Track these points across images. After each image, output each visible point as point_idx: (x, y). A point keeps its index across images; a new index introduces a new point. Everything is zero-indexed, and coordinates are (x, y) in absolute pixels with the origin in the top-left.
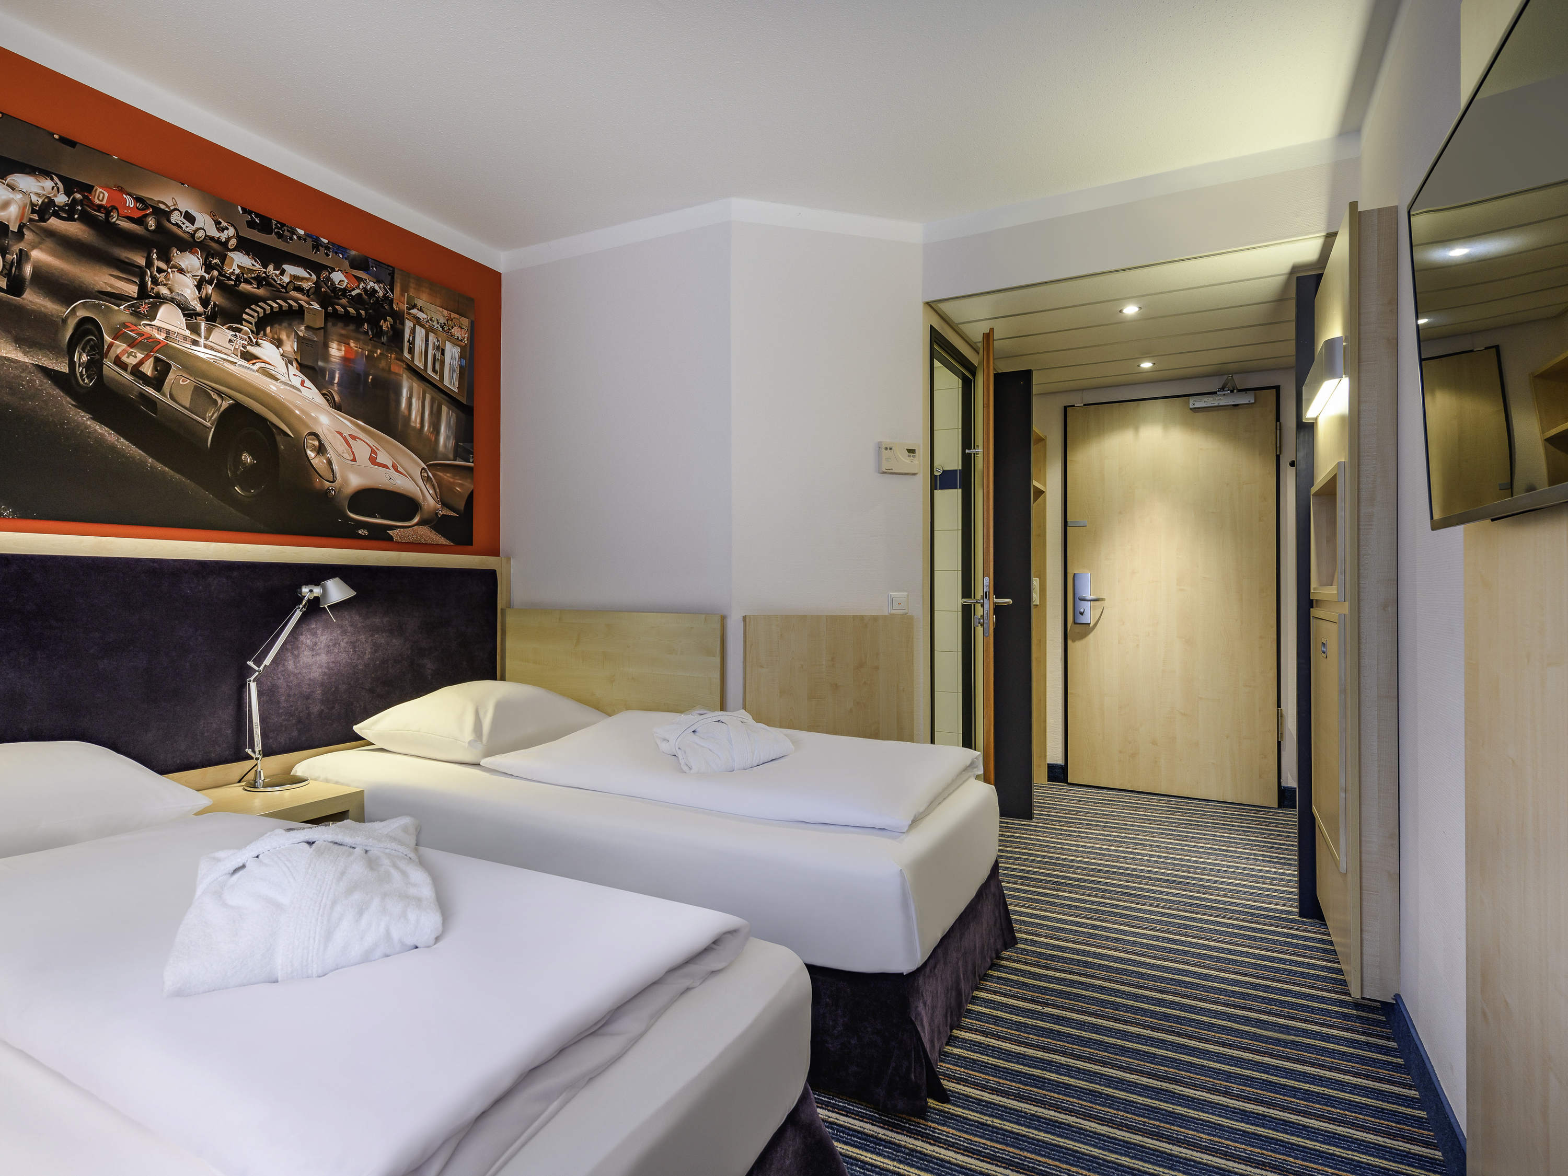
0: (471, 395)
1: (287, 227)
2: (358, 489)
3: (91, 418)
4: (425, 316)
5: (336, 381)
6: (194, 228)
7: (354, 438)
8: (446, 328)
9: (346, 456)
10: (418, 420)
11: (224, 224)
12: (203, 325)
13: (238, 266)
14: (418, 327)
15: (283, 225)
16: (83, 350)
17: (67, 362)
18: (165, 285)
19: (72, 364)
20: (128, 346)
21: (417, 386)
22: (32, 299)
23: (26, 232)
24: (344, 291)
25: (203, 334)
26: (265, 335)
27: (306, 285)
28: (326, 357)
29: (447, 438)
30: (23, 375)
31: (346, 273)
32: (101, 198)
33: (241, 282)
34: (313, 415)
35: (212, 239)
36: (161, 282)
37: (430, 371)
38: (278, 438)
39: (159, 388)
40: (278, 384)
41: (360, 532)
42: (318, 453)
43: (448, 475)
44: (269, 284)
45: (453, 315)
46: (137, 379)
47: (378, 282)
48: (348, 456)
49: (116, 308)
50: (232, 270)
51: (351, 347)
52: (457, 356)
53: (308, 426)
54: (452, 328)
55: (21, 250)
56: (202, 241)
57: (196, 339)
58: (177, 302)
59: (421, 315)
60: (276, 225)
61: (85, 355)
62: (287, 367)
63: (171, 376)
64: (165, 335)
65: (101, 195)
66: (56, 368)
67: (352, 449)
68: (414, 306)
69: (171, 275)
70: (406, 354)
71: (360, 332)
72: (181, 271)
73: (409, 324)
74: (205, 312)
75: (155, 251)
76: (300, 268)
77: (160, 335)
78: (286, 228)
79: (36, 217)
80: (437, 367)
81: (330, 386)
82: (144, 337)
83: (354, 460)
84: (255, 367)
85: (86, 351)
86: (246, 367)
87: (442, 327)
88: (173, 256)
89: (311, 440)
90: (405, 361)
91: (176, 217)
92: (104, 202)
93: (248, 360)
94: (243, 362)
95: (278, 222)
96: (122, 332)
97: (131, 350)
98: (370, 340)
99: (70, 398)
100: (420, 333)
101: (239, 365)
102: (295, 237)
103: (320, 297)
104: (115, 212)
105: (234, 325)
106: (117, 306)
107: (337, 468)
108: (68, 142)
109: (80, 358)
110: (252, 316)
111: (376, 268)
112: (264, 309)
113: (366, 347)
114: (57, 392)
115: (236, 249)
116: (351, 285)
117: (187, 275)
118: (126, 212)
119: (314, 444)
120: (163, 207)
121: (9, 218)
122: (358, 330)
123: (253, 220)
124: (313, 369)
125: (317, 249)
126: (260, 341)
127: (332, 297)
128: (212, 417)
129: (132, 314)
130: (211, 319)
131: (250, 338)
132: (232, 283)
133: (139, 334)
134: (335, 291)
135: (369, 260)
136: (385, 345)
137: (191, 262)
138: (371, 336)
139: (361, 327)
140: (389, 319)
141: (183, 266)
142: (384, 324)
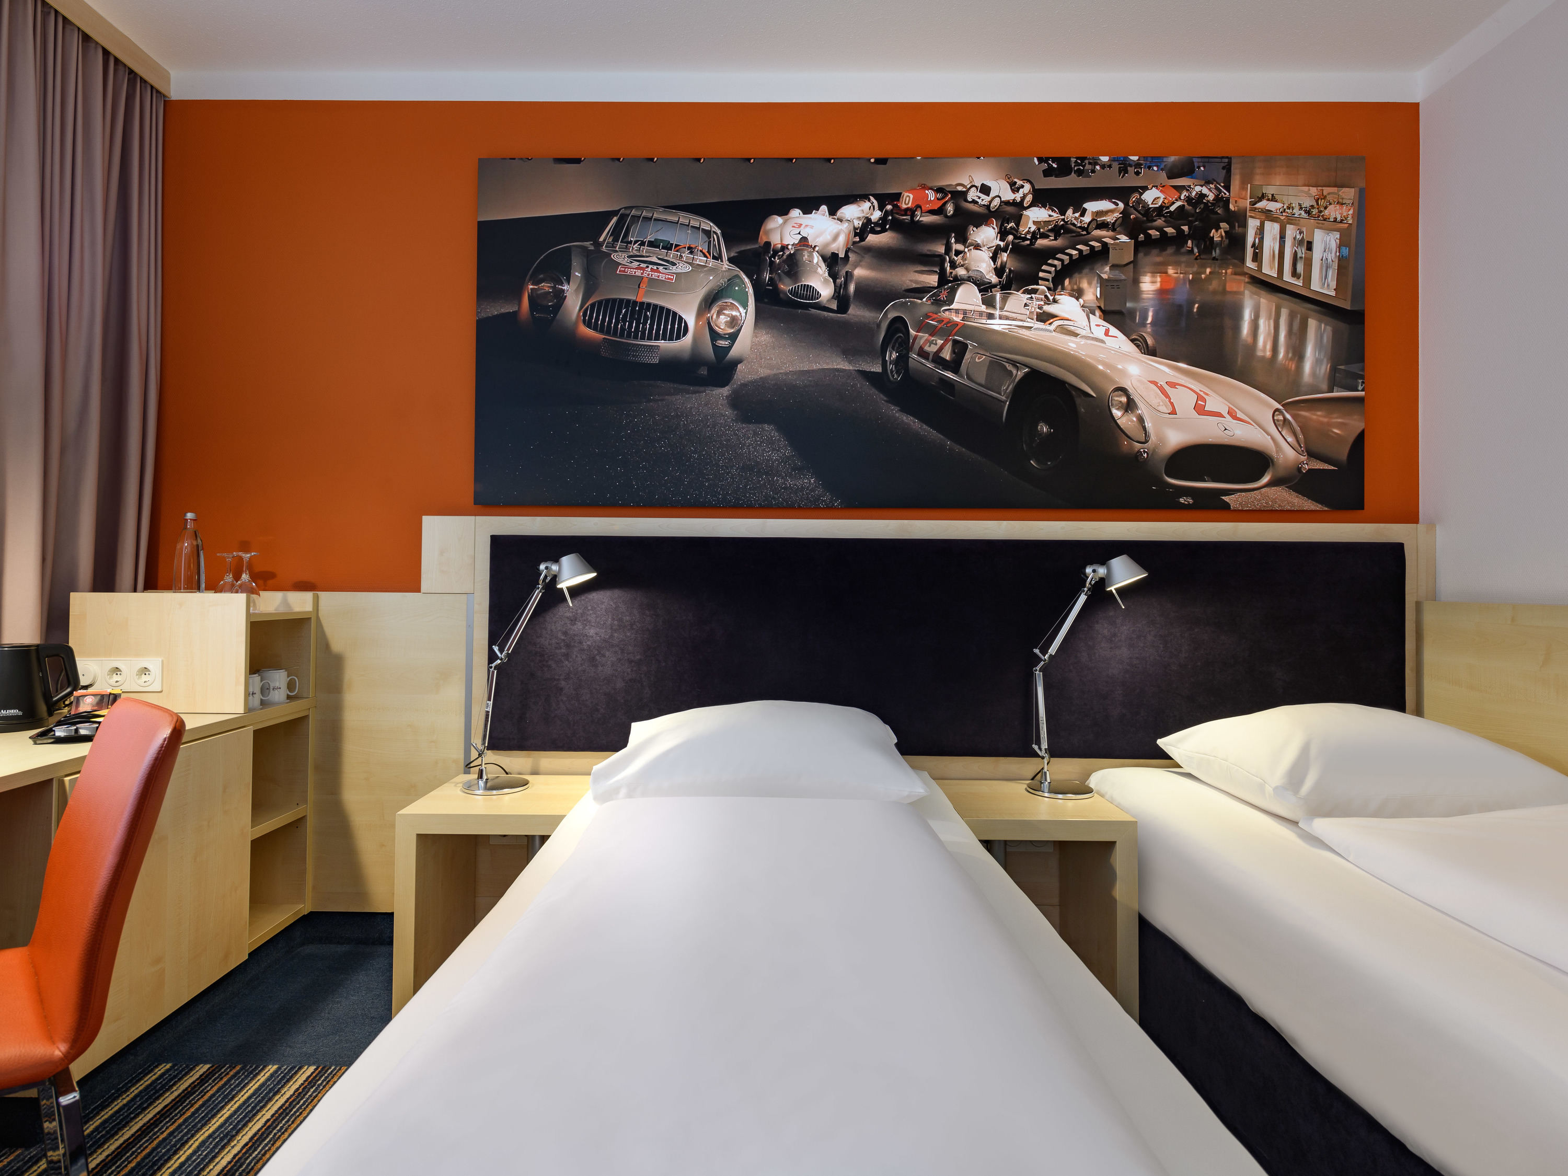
0: (1359, 293)
1: (1089, 159)
2: (1179, 447)
3: (899, 410)
4: (1279, 205)
5: (1149, 320)
6: (989, 199)
7: (1173, 385)
8: (1315, 211)
9: (1163, 409)
10: (1269, 347)
11: (1019, 183)
12: (998, 296)
13: (1034, 223)
14: (1268, 224)
15: (1083, 159)
16: (893, 348)
17: (881, 362)
18: (962, 266)
19: (884, 364)
20: (930, 335)
21: (1266, 301)
22: (856, 312)
23: (850, 255)
24: (1160, 210)
25: (998, 306)
26: (1063, 289)
27: (1110, 219)
28: (1136, 293)
29: (1318, 362)
30: (849, 381)
31: (1162, 187)
32: (907, 202)
33: (1036, 239)
34: (1120, 367)
35: (1007, 203)
36: (959, 264)
37: (1287, 277)
38: (1078, 401)
39: (956, 370)
40: (1078, 339)
41: (1182, 500)
42: (1126, 411)
43: (1319, 413)
44: (1068, 231)
45: (1326, 190)
46: (937, 366)
47: (1207, 183)
48: (1166, 409)
49: (920, 301)
50: (1027, 229)
51: (1169, 276)
52: (1334, 245)
53: (1112, 381)
54: (1326, 208)
55: (847, 272)
56: (997, 209)
57: (992, 312)
58: (973, 279)
59: (1273, 206)
60: (1076, 162)
61: (894, 353)
62: (1089, 318)
63: (968, 356)
64: (962, 316)
65: (908, 198)
66: (872, 370)
67: (1170, 399)
68: (1261, 199)
69: (968, 254)
70: (1250, 264)
71: (1183, 254)
72: (977, 247)
73: (1253, 224)
74: (1000, 282)
75: (953, 235)
76: (1104, 201)
77: (958, 317)
78: (1087, 161)
79: (857, 239)
80: (1300, 268)
81: (1142, 329)
82: (943, 323)
83: (1174, 412)
84: (1052, 327)
85: (896, 348)
86: (1042, 330)
87: (1308, 212)
88: (970, 234)
89: (1117, 396)
90: (1247, 274)
91: (973, 195)
92: (910, 205)
93: (1044, 321)
94: (1040, 325)
95: (1077, 158)
96: (924, 324)
97: (933, 339)
98: (1196, 259)
99: (884, 395)
100: (1272, 229)
101: (1036, 329)
102: (1098, 167)
103: (1128, 225)
104: (919, 210)
105: (1030, 287)
106: (921, 299)
107: (1150, 425)
108: (881, 161)
109: (890, 356)
110: (1049, 272)
111: (1204, 167)
112: (1062, 260)
113: (1190, 270)
114: (874, 391)
115: (1032, 205)
116: (1169, 200)
117: (983, 249)
118: (928, 207)
119: (1121, 402)
120: (960, 188)
121: (839, 246)
122: (1178, 252)
123: (1050, 167)
124: (1120, 313)
125: (1126, 172)
126: (1057, 297)
127: (1143, 222)
128: (1007, 389)
129: (932, 303)
130: (1006, 287)
131: (1046, 297)
132: (1028, 242)
133: (941, 321)
134: (1149, 214)
135: (1194, 159)
136: (1217, 260)
137: (987, 235)
138: (1197, 254)
139: (1183, 247)
140: (1224, 225)
141: (979, 242)
142: (1215, 234)
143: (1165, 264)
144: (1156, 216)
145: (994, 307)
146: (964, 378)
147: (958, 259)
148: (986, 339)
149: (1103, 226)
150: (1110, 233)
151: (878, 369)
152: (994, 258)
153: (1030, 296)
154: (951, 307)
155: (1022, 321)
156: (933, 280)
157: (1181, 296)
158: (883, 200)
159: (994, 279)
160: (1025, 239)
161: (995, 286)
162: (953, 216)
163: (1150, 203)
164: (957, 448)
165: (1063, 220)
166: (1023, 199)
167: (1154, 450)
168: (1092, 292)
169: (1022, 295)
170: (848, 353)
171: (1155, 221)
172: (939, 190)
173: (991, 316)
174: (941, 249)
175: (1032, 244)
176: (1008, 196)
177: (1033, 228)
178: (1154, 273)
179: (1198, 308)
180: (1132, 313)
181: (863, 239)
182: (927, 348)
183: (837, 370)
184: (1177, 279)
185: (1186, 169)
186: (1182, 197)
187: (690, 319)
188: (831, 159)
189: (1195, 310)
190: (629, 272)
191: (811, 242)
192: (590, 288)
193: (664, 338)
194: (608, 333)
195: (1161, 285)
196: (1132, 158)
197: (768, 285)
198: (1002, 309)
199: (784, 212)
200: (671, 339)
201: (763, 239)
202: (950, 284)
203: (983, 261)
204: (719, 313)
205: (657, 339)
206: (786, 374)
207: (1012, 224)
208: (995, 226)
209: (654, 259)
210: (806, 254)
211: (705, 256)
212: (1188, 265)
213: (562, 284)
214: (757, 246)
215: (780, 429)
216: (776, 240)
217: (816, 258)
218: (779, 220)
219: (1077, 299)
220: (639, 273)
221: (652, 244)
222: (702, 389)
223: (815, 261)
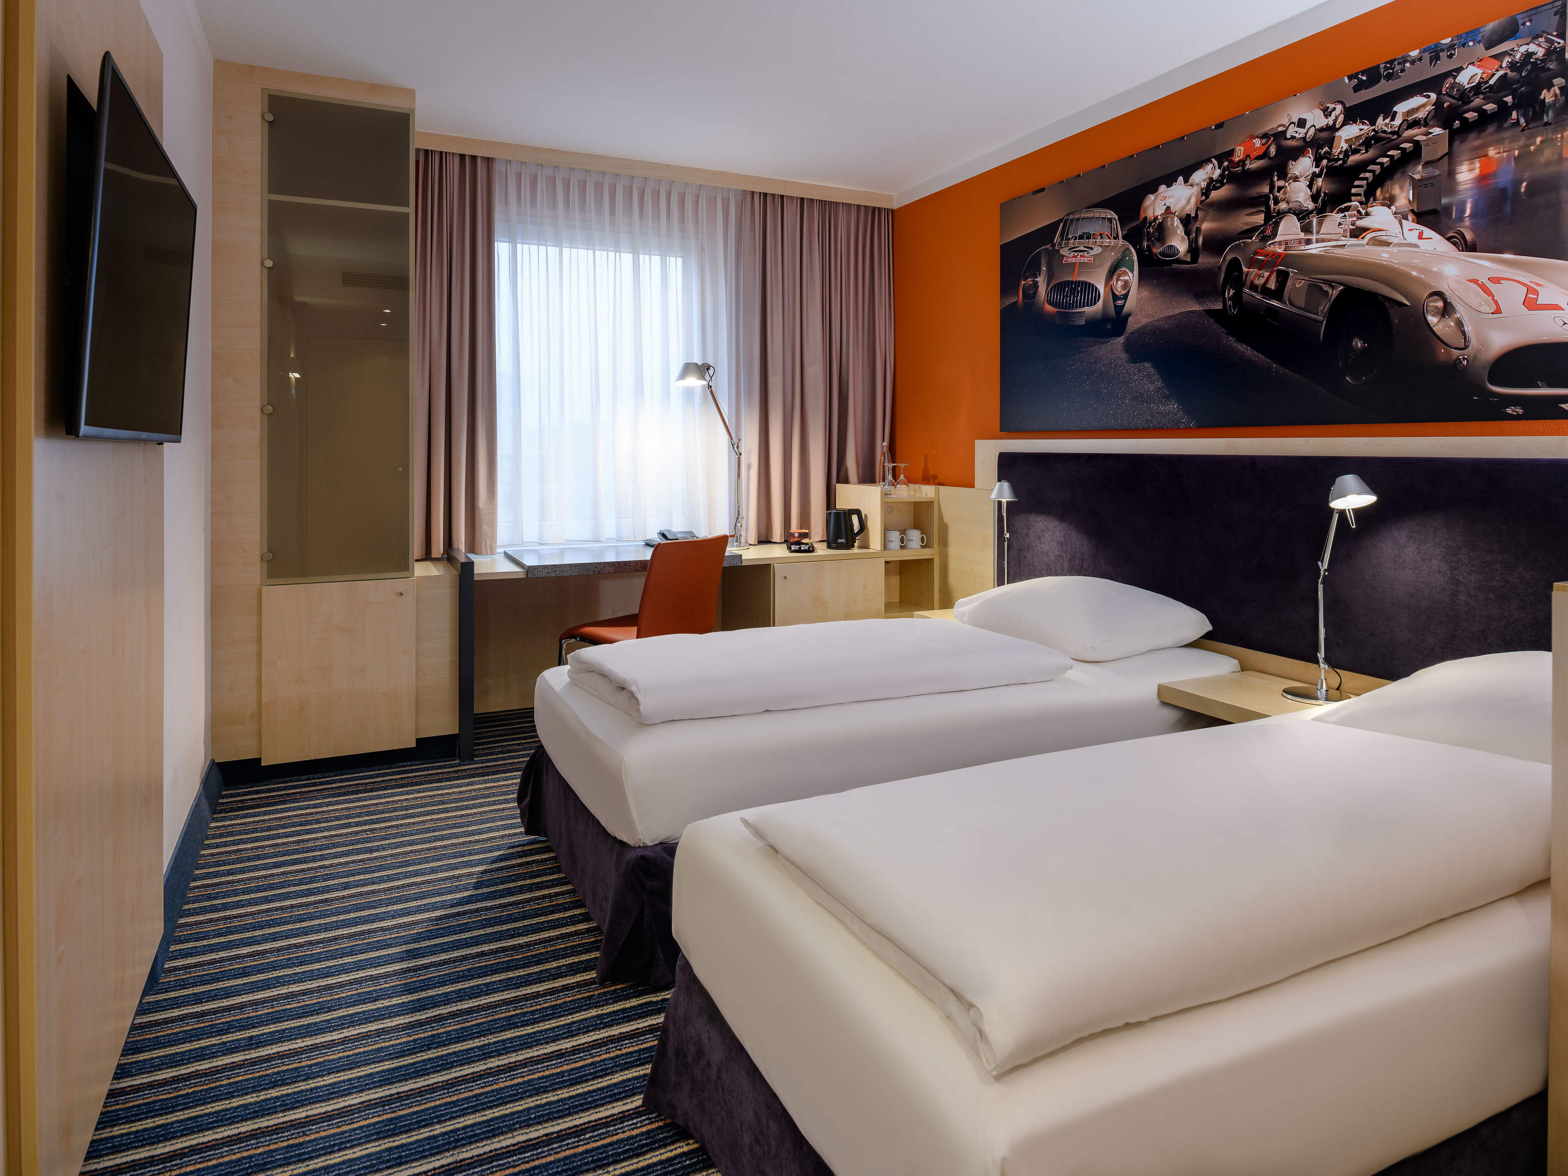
1: (1398, 59)
2: (1505, 350)
3: (1236, 341)
5: (1468, 212)
6: (1305, 131)
7: (1496, 280)
9: (1485, 309)
11: (1331, 106)
12: (1315, 221)
13: (1346, 141)
15: (1391, 62)
16: (1231, 287)
18: (1284, 200)
19: (1224, 299)
20: (1259, 269)
22: (1204, 260)
24: (1477, 90)
25: (1314, 230)
26: (1375, 200)
27: (1421, 115)
28: (1452, 186)
31: (1480, 62)
32: (1239, 155)
33: (1348, 157)
34: (1435, 269)
35: (1321, 130)
36: (1280, 200)
38: (1392, 312)
39: (1280, 298)
41: (1509, 411)
42: (1443, 316)
44: (1378, 140)
46: (1265, 296)
47: (1535, 38)
48: (1488, 308)
49: (1250, 240)
50: (1340, 150)
51: (1490, 158)
53: (1427, 286)
55: (1197, 228)
56: (1312, 138)
57: (1309, 238)
58: (1293, 210)
60: (1385, 67)
61: (1232, 290)
62: (1401, 225)
63: (1289, 283)
64: (1285, 246)
65: (1240, 152)
66: (1215, 308)
67: (1493, 296)
69: (1288, 188)
71: (1507, 129)
74: (1316, 207)
75: (1276, 173)
76: (1415, 97)
77: (1281, 248)
78: (1396, 63)
79: (1204, 198)
81: (1459, 225)
82: (1269, 256)
83: (1498, 311)
84: (1365, 241)
85: (1233, 286)
86: (1355, 245)
89: (1433, 302)
91: (1291, 131)
92: (1241, 157)
93: (1357, 237)
94: (1354, 241)
95: (1386, 63)
96: (1254, 260)
97: (1261, 272)
98: (1523, 130)
99: (1224, 329)
101: (1349, 246)
102: (1408, 65)
103: (1442, 116)
104: (1248, 159)
105: (1343, 206)
106: (1251, 238)
107: (1470, 328)
108: (1219, 126)
109: (1229, 294)
110: (1361, 186)
111: (1530, 21)
112: (1373, 171)
113: (1516, 145)
114: (1216, 326)
115: (1344, 124)
116: (1487, 73)
117: (1301, 180)
118: (1256, 154)
119: (1437, 307)
120: (1280, 129)
121: (1190, 209)
122: (1500, 129)
123: (1360, 81)
124: (1435, 212)
125: (1437, 58)
126: (1370, 210)
127: (1459, 107)
128: (1323, 309)
129: (1260, 240)
130: (1321, 211)
131: (1359, 212)
132: (1341, 162)
133: (1266, 255)
134: (1464, 96)
135: (1518, 17)
136: (1550, 124)
137: (1304, 166)
138: (1524, 124)
139: (1506, 120)
140: (1559, 81)
141: (1297, 174)
142: (1547, 93)
143: (1485, 146)
144: (1472, 96)
145: (1311, 232)
146: (1286, 304)
147: (1280, 195)
148: (1304, 264)
149: (1415, 124)
150: (1423, 129)
151: (1219, 306)
152: (1310, 186)
153: (1343, 215)
154: (1275, 240)
155: (1336, 240)
156: (1260, 219)
157: (1504, 178)
158: (1220, 158)
159: (1310, 205)
160: (1339, 159)
161: (1311, 212)
162: (1275, 155)
163: (1465, 84)
164: (1282, 370)
165: (1374, 130)
166: (1335, 121)
167: (1475, 356)
168: (1404, 196)
169: (1336, 215)
170: (1199, 296)
171: (1472, 101)
172: (1265, 136)
173: (1308, 242)
174: (1266, 189)
175: (1345, 162)
176: (1322, 122)
177: (1345, 146)
178: (1471, 160)
179: (1526, 186)
180: (1448, 209)
181: (1207, 197)
182: (1256, 282)
183: (1191, 312)
184: (1499, 160)
185: (1510, 31)
186: (1504, 65)
187: (1101, 288)
188: (1184, 137)
189: (1523, 190)
190: (1070, 260)
191: (1173, 210)
192: (1050, 278)
193: (1087, 306)
194: (1059, 308)
195: (1481, 171)
196: (1443, 42)
197: (1146, 251)
198: (1318, 232)
199: (1154, 190)
200: (1091, 305)
201: (1142, 215)
202: (1273, 219)
203: (1301, 191)
204: (1118, 280)
205: (1084, 307)
206: (1158, 320)
207: (1326, 149)
208: (1311, 155)
209: (1082, 248)
210: (1169, 219)
211: (1109, 238)
212: (1513, 140)
213: (1037, 278)
214: (1138, 222)
215: (1155, 366)
216: (1150, 215)
217: (1177, 222)
218: (1152, 197)
219: (1389, 207)
220: (1074, 261)
221: (1081, 237)
222: (1108, 339)
223: (1175, 225)
